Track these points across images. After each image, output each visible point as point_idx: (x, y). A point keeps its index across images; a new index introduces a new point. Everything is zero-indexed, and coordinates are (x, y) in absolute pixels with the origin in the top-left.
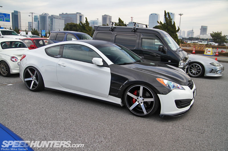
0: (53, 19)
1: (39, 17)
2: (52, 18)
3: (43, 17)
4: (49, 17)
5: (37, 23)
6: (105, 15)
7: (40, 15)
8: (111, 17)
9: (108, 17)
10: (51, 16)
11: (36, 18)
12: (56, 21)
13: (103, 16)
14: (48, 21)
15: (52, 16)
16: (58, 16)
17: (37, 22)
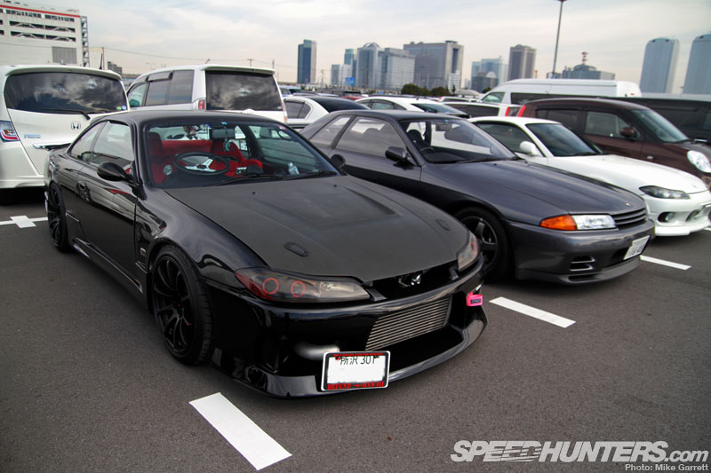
0: (389, 59)
1: (355, 53)
2: (387, 55)
3: (367, 54)
4: (380, 52)
5: (350, 67)
6: (519, 47)
7: (359, 49)
8: (533, 50)
9: (526, 52)
10: (383, 50)
11: (348, 55)
12: (395, 63)
13: (512, 49)
14: (377, 62)
15: (387, 49)
16: (400, 50)
17: (352, 63)
